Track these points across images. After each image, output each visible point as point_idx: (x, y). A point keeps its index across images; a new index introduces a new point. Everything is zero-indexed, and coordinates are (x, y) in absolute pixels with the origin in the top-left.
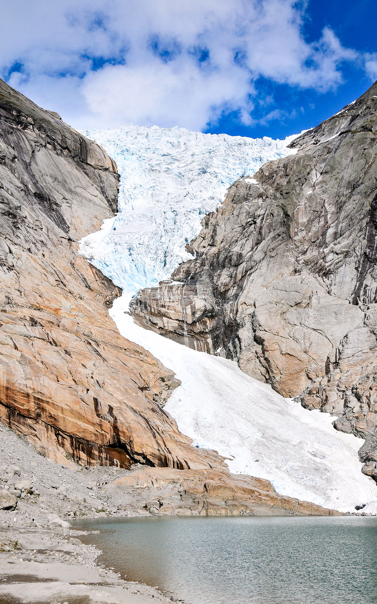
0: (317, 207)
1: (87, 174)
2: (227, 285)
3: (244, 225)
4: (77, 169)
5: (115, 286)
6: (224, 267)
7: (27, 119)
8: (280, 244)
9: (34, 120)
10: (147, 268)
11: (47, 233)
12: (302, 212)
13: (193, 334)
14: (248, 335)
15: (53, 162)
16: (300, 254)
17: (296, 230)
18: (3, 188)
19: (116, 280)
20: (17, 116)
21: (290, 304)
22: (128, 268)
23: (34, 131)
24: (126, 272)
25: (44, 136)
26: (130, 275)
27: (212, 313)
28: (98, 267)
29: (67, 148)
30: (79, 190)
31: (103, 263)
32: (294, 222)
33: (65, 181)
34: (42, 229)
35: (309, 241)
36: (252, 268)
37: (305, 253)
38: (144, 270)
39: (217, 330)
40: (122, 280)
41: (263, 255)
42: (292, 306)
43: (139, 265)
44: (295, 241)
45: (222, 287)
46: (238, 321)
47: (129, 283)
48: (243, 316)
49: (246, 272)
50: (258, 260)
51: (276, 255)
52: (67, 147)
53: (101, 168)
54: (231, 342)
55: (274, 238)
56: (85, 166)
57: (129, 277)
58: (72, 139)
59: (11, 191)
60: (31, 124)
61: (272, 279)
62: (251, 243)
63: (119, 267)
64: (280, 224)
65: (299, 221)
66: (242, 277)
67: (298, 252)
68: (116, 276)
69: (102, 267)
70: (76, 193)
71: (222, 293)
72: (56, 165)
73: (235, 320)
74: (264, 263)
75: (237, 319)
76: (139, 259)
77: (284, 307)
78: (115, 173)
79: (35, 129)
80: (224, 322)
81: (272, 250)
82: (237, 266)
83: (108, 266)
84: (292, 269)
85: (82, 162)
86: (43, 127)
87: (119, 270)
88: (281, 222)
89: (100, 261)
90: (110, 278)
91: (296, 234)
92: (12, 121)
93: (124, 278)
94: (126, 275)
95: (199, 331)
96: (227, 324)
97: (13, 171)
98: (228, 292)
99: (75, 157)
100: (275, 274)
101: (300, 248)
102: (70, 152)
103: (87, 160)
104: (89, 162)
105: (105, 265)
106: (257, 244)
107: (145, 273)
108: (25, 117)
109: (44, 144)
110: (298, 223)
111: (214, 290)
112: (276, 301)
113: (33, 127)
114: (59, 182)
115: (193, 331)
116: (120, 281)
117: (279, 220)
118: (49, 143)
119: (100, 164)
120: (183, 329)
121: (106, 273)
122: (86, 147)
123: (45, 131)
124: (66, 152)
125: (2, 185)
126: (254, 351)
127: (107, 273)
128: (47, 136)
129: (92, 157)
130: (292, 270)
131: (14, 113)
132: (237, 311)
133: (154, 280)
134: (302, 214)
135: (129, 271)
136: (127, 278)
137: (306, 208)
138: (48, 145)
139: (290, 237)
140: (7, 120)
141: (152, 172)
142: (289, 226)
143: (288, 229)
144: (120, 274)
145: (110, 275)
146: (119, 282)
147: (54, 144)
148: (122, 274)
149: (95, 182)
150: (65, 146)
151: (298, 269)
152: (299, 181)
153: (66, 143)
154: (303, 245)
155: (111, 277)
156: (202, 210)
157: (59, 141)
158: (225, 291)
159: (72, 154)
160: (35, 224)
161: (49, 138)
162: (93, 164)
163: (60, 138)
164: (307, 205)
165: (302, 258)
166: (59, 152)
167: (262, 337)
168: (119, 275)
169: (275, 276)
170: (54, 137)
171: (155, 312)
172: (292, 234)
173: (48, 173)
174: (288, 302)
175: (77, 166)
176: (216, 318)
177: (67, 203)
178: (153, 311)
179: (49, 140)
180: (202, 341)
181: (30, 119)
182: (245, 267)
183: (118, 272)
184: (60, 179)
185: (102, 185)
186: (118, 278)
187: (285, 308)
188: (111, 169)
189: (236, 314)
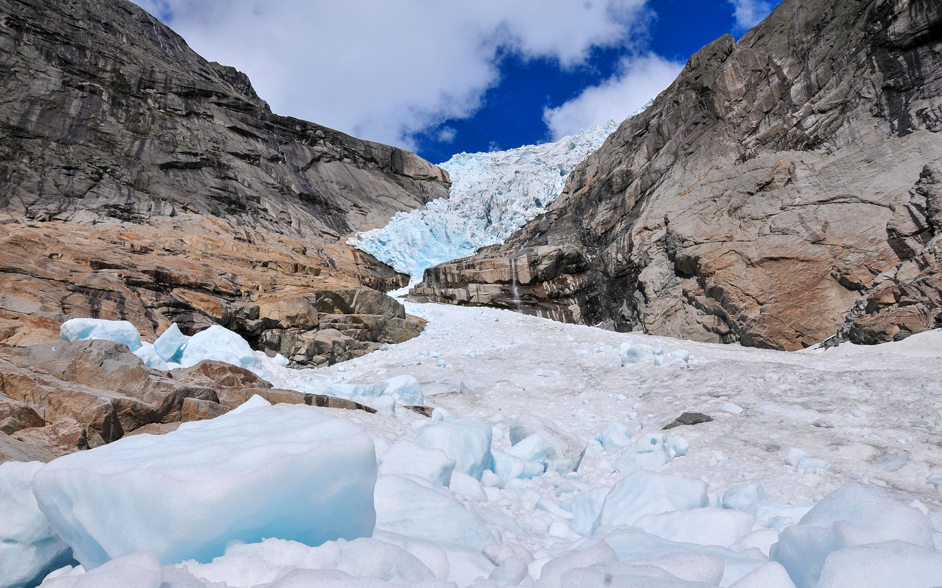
0: (757, 64)
1: (402, 185)
2: (608, 222)
3: (630, 140)
4: (386, 180)
5: (396, 273)
6: (600, 201)
7: (315, 132)
8: (702, 134)
9: (325, 133)
10: (451, 227)
11: (297, 228)
12: (730, 77)
13: (534, 301)
14: (661, 270)
15: (347, 172)
16: (746, 136)
17: (727, 103)
18: (237, 180)
19: (398, 263)
20: (302, 131)
21: (745, 191)
22: (418, 236)
23: (325, 145)
24: (414, 245)
25: (339, 150)
26: (421, 247)
27: (576, 262)
28: (369, 250)
29: (372, 160)
30: (383, 199)
31: (377, 242)
32: (719, 94)
33: (362, 190)
34: (291, 222)
35: (759, 112)
36: (653, 184)
37: (755, 130)
38: (446, 233)
39: (592, 291)
40: (410, 260)
41: (672, 159)
42: (752, 194)
43: (436, 227)
44: (729, 119)
45: (599, 228)
46: (636, 261)
47: (420, 261)
48: (646, 248)
49: (643, 192)
50: (664, 167)
51: (697, 149)
52: (372, 158)
53: (424, 178)
54: (625, 303)
55: (688, 131)
56: (399, 177)
57: (420, 251)
58: (380, 148)
59: (248, 182)
60: (321, 138)
61: (696, 180)
62: (646, 151)
63: (402, 240)
64: (693, 109)
65: (730, 89)
66: (636, 202)
67: (741, 132)
68: (399, 256)
69: (375, 249)
70: (379, 202)
71: (600, 238)
72: (353, 176)
73: (630, 262)
74: (678, 167)
75: (633, 258)
76: (438, 220)
77: (733, 199)
78: (446, 182)
79: (327, 143)
80: (605, 273)
81: (686, 147)
82: (622, 190)
83: (384, 244)
84: (734, 156)
85: (395, 173)
86: (338, 139)
87: (403, 245)
88: (695, 107)
89: (372, 239)
90: (389, 264)
91: (729, 109)
92: (291, 135)
93: (412, 257)
94: (415, 249)
95: (547, 293)
96: (612, 275)
97: (269, 172)
98: (611, 231)
99: (384, 168)
100: (702, 171)
101: (743, 126)
102: (377, 163)
103: (402, 169)
104: (406, 173)
105: (379, 244)
106: (657, 150)
107: (448, 237)
108: (312, 130)
109: (338, 156)
110: (726, 93)
111: (584, 237)
112: (711, 195)
113: (324, 141)
114: (351, 191)
115: (535, 296)
116: (405, 262)
117: (691, 105)
118: (346, 156)
119: (422, 173)
120: (511, 295)
121: (381, 257)
122: (401, 156)
123: (341, 143)
124: (371, 165)
125: (236, 177)
126: (678, 292)
127: (384, 256)
128: (345, 149)
129: (410, 167)
130: (735, 158)
131: (298, 128)
132: (631, 246)
133: (465, 245)
134: (730, 79)
135: (419, 242)
136: (417, 254)
137: (736, 70)
138: (345, 160)
139: (718, 118)
140: (285, 133)
141: (497, 167)
142: (712, 102)
143: (711, 106)
144: (405, 252)
145: (389, 257)
146: (404, 266)
147: (354, 157)
148: (408, 251)
149: (414, 193)
150: (369, 157)
151: (747, 154)
152: (714, 57)
153: (371, 153)
154: (748, 119)
155: (391, 261)
156: (564, 169)
157: (361, 153)
158: (606, 232)
159: (380, 165)
160: (279, 217)
161: (348, 151)
162: (411, 174)
163: (363, 149)
164: (738, 65)
165: (751, 140)
166: (362, 165)
167: (691, 254)
168: (404, 254)
169: (702, 174)
170: (353, 149)
171: (454, 279)
172: (721, 111)
173: (333, 180)
174: (741, 190)
175: (387, 177)
176: (589, 272)
177: (361, 211)
178: (449, 279)
179: (346, 153)
180: (556, 310)
181: (318, 132)
182: (639, 183)
183: (402, 250)
184: (353, 186)
185: (424, 195)
186: (402, 259)
187: (735, 201)
188: (440, 179)
189: (630, 250)
